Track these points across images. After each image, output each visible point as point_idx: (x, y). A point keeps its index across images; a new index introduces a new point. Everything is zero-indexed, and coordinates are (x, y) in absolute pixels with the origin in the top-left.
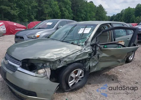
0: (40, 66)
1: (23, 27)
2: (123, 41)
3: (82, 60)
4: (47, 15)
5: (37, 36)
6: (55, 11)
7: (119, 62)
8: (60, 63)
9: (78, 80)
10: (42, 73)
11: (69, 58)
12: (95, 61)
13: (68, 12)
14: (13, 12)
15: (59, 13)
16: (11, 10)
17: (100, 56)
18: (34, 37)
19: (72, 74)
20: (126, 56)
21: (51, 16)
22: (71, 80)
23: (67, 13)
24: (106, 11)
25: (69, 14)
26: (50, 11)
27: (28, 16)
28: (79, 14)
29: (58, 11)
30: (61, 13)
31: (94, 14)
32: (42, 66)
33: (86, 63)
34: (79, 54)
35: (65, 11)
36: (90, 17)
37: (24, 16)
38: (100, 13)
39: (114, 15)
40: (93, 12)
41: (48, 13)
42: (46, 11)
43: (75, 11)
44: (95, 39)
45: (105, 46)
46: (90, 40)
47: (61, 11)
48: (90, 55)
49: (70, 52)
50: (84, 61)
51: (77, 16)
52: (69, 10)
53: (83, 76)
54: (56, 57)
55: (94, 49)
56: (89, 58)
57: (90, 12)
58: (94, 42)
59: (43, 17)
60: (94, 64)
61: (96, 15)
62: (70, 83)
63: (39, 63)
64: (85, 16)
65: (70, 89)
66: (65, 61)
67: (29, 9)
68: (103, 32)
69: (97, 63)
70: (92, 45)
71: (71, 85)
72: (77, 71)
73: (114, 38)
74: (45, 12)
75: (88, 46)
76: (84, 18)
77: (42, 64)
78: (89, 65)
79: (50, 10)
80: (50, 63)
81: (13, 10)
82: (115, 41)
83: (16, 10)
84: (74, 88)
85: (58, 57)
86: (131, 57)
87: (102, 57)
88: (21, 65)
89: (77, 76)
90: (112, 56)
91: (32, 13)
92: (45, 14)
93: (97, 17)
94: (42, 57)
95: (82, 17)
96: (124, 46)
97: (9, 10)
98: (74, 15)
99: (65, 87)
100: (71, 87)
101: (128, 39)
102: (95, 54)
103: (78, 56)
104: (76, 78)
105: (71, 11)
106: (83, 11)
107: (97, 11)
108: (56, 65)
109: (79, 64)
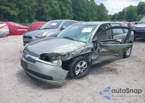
0: (54, 58)
1: (25, 28)
2: (120, 39)
3: (86, 54)
4: (48, 14)
5: (45, 36)
6: (55, 10)
7: (116, 56)
8: (69, 56)
9: (83, 70)
10: (56, 63)
11: (75, 52)
12: (96, 55)
13: (68, 11)
14: (12, 12)
15: (60, 12)
16: (11, 10)
17: (100, 51)
18: (41, 37)
19: (78, 65)
20: (123, 51)
21: (51, 16)
22: (77, 70)
23: (67, 13)
24: (107, 9)
25: (70, 13)
26: (50, 11)
27: (28, 16)
28: (80, 13)
29: (59, 10)
30: (61, 12)
31: (95, 13)
32: (55, 58)
33: (89, 57)
34: (83, 49)
35: (66, 10)
36: (91, 16)
37: (23, 16)
38: (101, 12)
39: (116, 13)
40: (94, 11)
41: (48, 13)
42: (47, 11)
43: (75, 10)
44: (96, 37)
45: (105, 43)
46: (92, 38)
47: (62, 10)
48: (92, 50)
49: (76, 47)
50: (87, 55)
51: (78, 15)
52: (70, 9)
53: (86, 67)
54: (65, 52)
55: (95, 45)
56: (92, 53)
57: (91, 11)
58: (95, 40)
59: (43, 17)
60: (95, 58)
61: (97, 14)
62: (76, 72)
63: (53, 56)
64: (86, 15)
65: (76, 77)
66: (73, 55)
67: (29, 9)
68: (103, 31)
69: (98, 56)
70: (94, 42)
71: (77, 74)
72: (82, 63)
73: (112, 36)
74: (45, 12)
75: (91, 43)
76: (85, 17)
77: (55, 57)
78: (91, 58)
79: (50, 9)
80: (61, 56)
81: (13, 10)
82: (113, 38)
83: (16, 10)
84: (79, 76)
85: (67, 51)
86: (128, 53)
87: (102, 52)
88: (40, 57)
89: (82, 66)
90: (110, 51)
91: (32, 13)
92: (45, 14)
93: (99, 16)
94: (55, 52)
95: (82, 17)
96: (121, 43)
97: (9, 11)
98: (75, 14)
99: (72, 75)
100: (77, 75)
101: (125, 36)
102: (96, 49)
103: (82, 51)
104: (81, 68)
105: (72, 10)
106: (84, 10)
107: (99, 10)
108: (66, 57)
109: (83, 57)
